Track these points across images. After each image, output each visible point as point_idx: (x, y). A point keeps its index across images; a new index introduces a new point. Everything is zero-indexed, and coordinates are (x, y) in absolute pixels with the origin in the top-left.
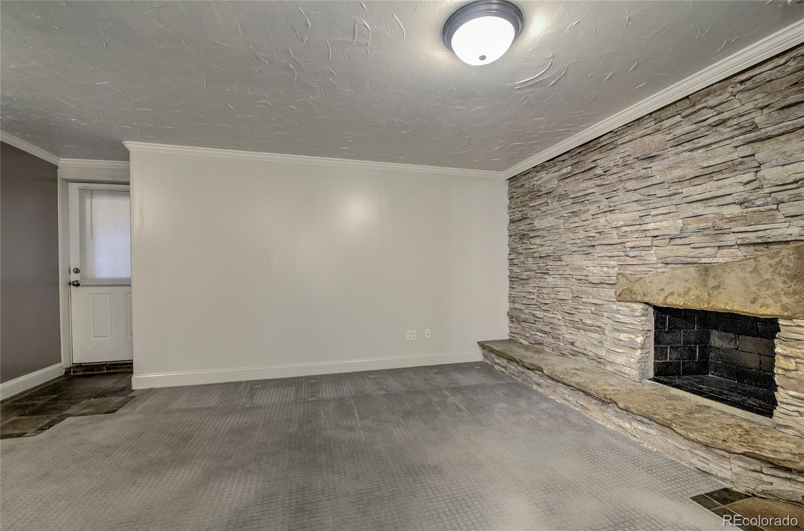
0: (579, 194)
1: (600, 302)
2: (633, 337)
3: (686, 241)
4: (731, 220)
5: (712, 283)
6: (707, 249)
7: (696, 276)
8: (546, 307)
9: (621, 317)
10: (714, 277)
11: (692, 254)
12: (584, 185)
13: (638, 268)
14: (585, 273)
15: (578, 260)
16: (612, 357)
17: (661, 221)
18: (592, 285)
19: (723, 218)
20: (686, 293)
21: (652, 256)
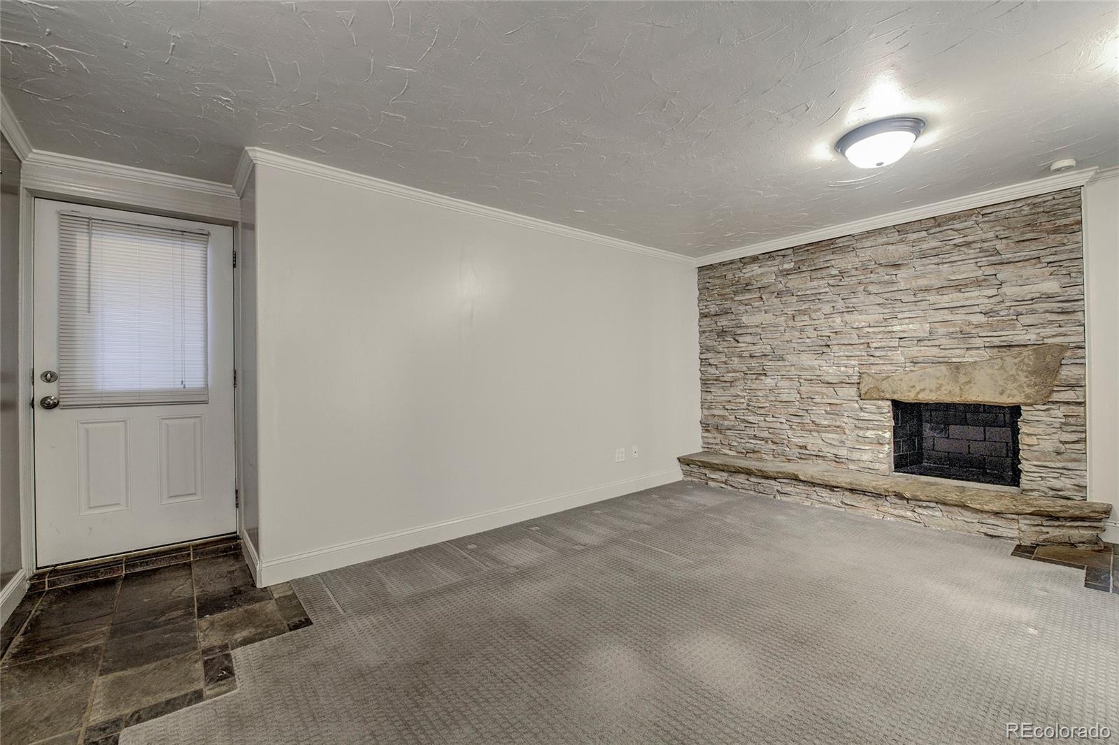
0: (808, 292)
1: (838, 402)
2: (880, 433)
3: (937, 342)
4: (977, 326)
5: (963, 379)
6: (957, 350)
7: (947, 373)
8: (762, 411)
9: (866, 415)
10: (965, 374)
11: (942, 355)
12: (815, 283)
13: (884, 367)
14: (818, 373)
15: (808, 360)
16: (856, 455)
17: (907, 324)
18: (826, 385)
19: (970, 323)
20: (939, 388)
21: (898, 356)
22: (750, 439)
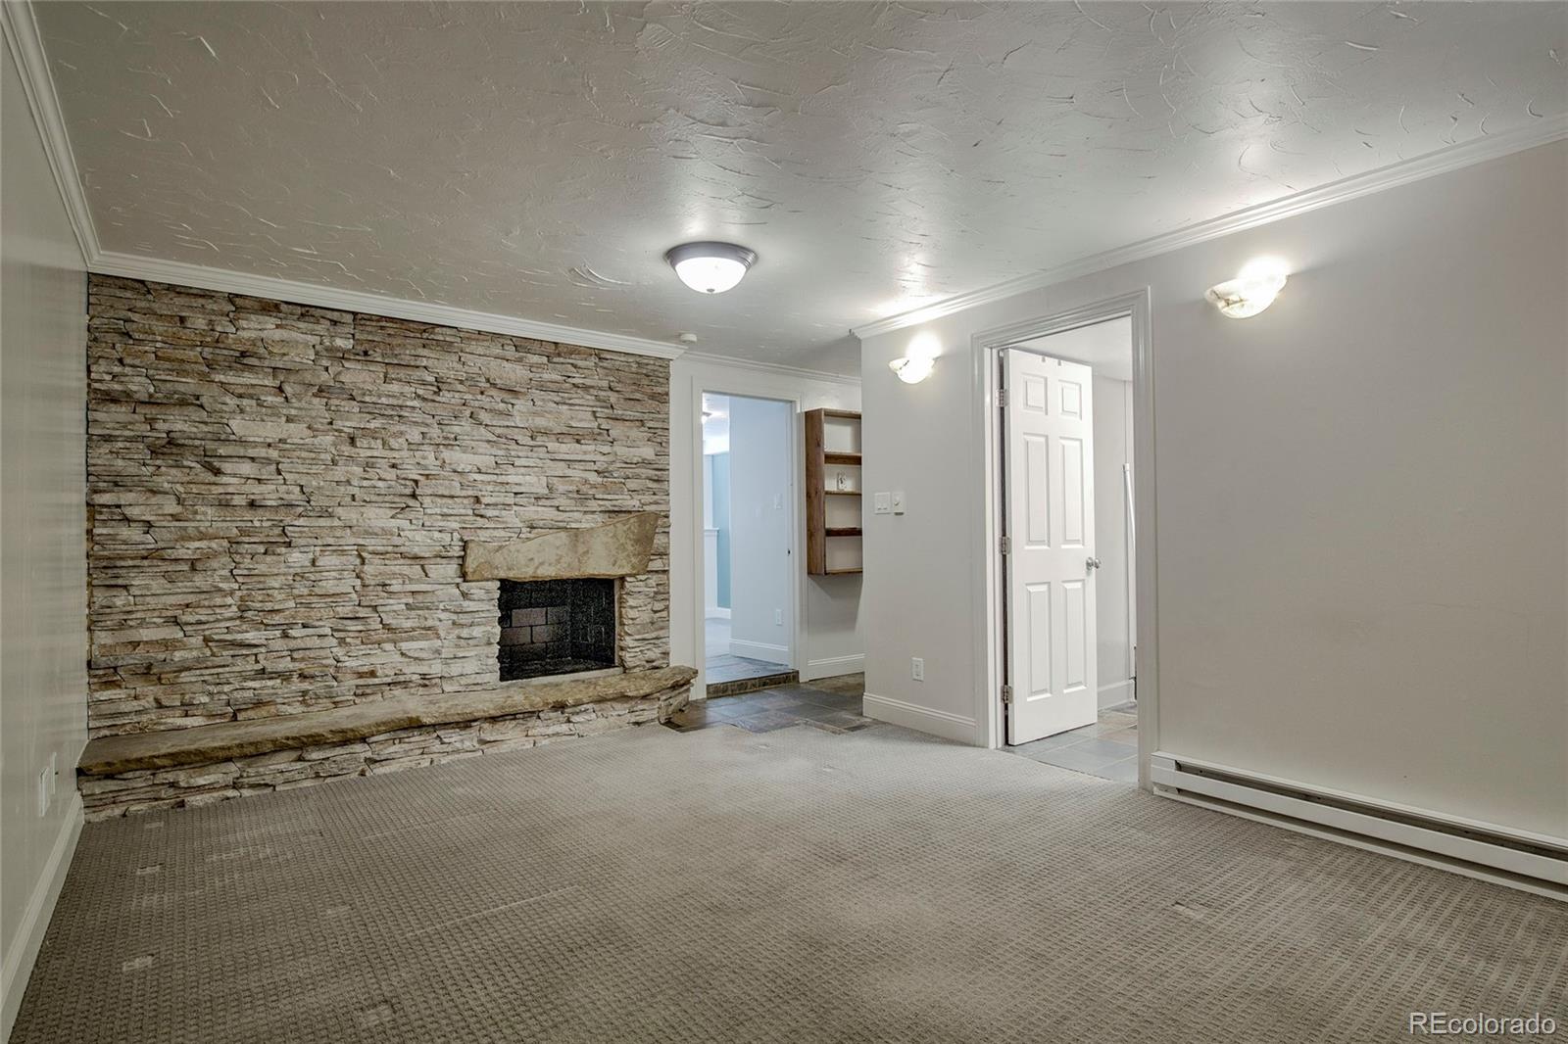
1: (428, 588)
2: (489, 628)
3: (556, 503)
4: (594, 486)
5: (581, 549)
6: (576, 514)
7: (567, 543)
8: (277, 619)
9: (471, 603)
10: (583, 543)
11: (560, 519)
12: (395, 387)
13: (496, 533)
14: (397, 541)
15: (378, 517)
16: (455, 669)
17: (523, 475)
18: (409, 562)
19: (586, 481)
20: (558, 561)
21: (511, 518)
22: (245, 679)
